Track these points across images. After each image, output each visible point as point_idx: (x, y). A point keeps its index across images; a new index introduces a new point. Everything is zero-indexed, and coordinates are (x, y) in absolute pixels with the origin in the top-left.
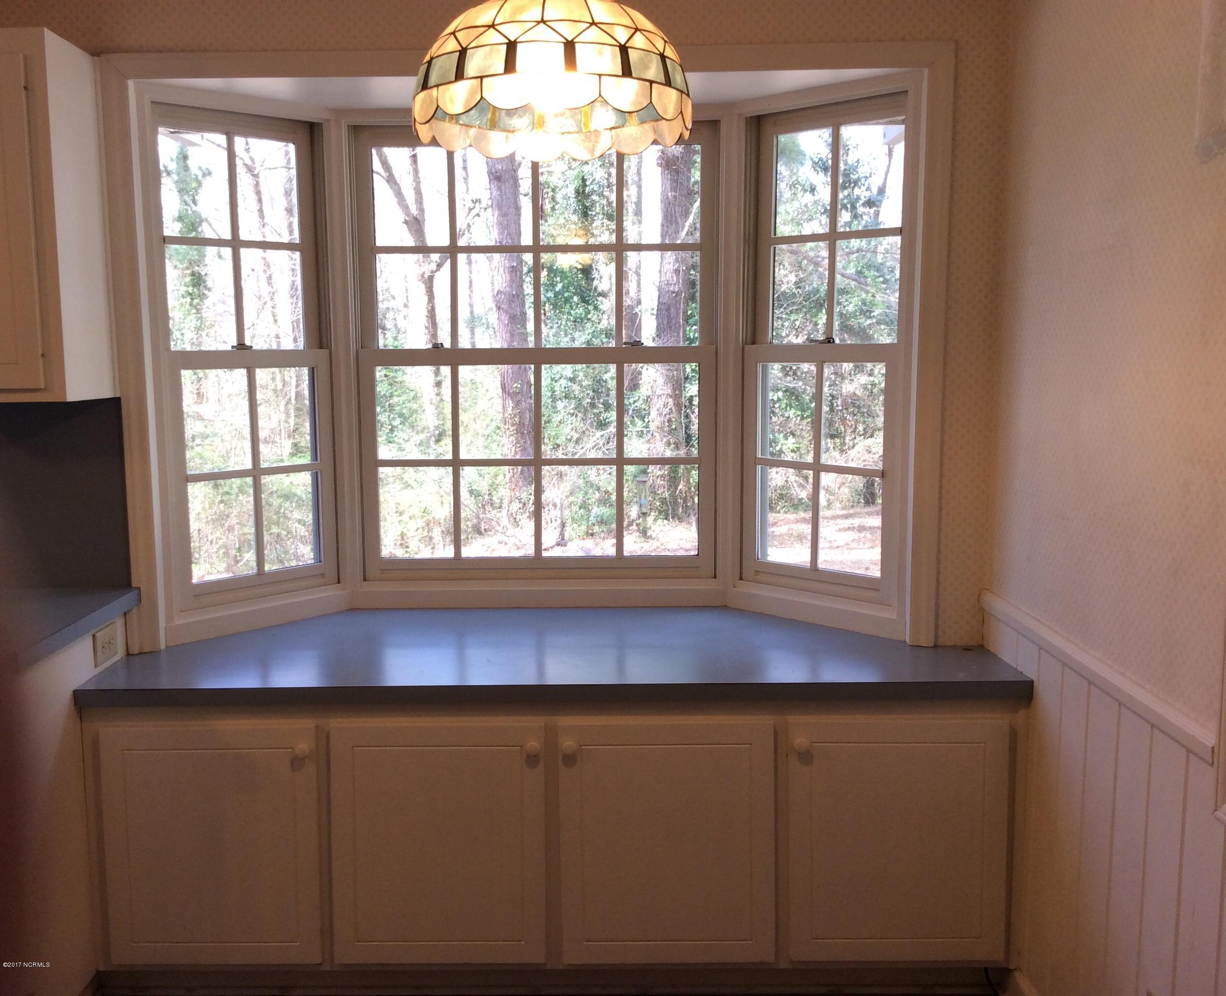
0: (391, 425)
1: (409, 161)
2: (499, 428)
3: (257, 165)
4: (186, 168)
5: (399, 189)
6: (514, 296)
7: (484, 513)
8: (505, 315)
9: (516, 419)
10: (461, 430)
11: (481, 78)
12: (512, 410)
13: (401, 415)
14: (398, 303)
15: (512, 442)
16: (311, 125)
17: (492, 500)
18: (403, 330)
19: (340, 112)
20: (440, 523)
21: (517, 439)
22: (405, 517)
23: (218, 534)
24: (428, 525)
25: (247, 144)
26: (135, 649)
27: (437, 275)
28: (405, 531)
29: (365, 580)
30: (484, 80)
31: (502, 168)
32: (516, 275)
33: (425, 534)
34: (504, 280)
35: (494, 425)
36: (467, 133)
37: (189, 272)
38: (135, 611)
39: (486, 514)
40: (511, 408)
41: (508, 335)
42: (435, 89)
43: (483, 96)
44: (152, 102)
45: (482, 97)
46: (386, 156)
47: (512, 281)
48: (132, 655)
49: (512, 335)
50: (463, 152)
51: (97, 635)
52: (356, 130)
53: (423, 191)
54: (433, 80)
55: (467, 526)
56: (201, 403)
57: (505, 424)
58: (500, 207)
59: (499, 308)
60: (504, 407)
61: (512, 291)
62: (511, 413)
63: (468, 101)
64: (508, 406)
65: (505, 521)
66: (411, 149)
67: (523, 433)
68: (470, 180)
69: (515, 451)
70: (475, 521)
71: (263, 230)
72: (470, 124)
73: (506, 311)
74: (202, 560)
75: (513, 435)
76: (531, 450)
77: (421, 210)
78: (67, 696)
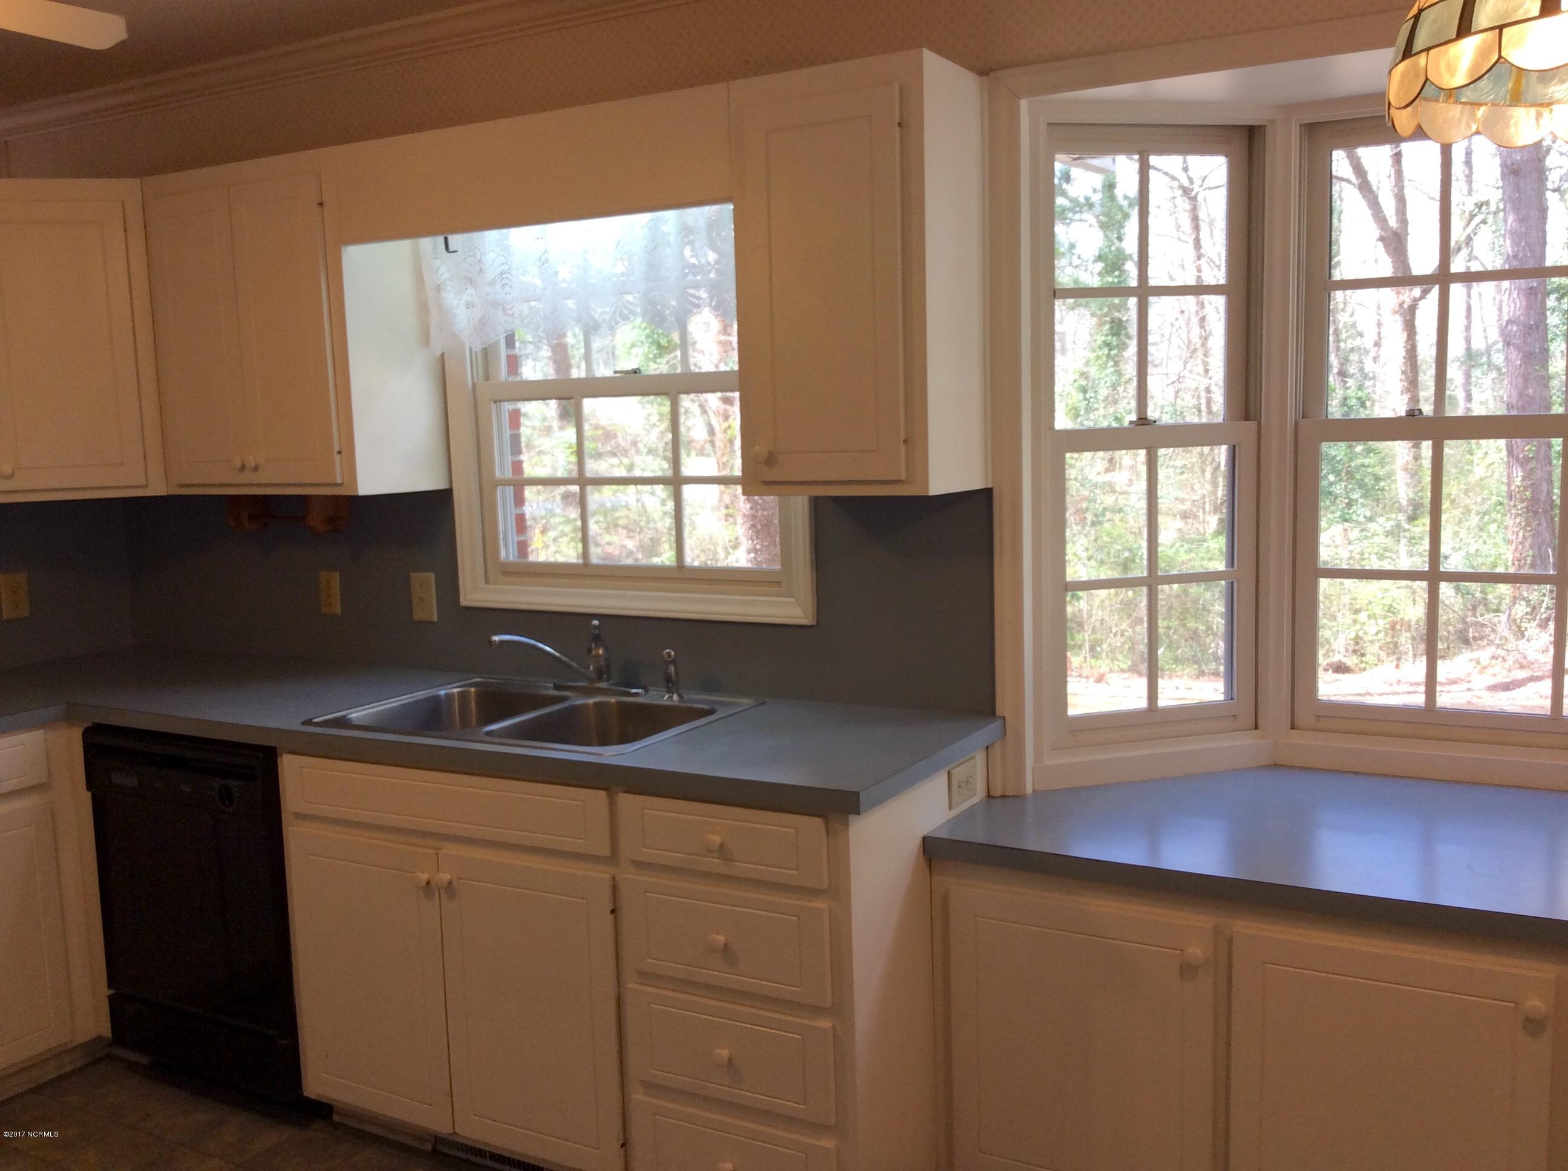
0: (1348, 497)
1: (1389, 162)
2: (1501, 504)
3: (1196, 187)
4: (1112, 198)
5: (1376, 197)
6: (1531, 327)
7: (1475, 615)
8: (1516, 353)
9: (1528, 493)
10: (1446, 505)
11: (1501, 28)
12: (1522, 481)
13: (1362, 485)
14: (1368, 342)
15: (1520, 524)
16: (1250, 130)
17: (1485, 599)
18: (1371, 375)
19: (1289, 108)
20: (1409, 626)
21: (1526, 520)
22: (1362, 617)
23: (1124, 626)
24: (1393, 628)
25: (1185, 162)
26: (997, 792)
27: (1422, 303)
28: (1361, 633)
29: (1293, 728)
30: (1505, 31)
31: (1522, 157)
32: (1536, 300)
33: (1389, 639)
34: (1518, 306)
35: (1494, 499)
36: (1473, 115)
37: (1108, 319)
38: (997, 746)
39: (1476, 617)
40: (1520, 478)
41: (1520, 380)
42: (1424, 55)
43: (1503, 54)
44: (1049, 124)
45: (1500, 57)
46: (1360, 158)
47: (1529, 307)
48: (993, 797)
49: (1526, 380)
50: (1465, 143)
51: (953, 771)
52: (1311, 129)
53: (1407, 197)
54: (1419, 43)
55: (1448, 632)
56: (1113, 470)
57: (1511, 500)
58: (1516, 209)
59: (1507, 344)
60: (1509, 477)
61: (1529, 320)
62: (1519, 484)
63: (1476, 65)
64: (1515, 475)
65: (1503, 629)
66: (1393, 146)
67: (1536, 513)
68: (1475, 177)
69: (1523, 536)
70: (1460, 626)
71: (1198, 262)
72: (1478, 101)
73: (1518, 348)
74: (1104, 655)
75: (1521, 515)
76: (1547, 535)
77: (1403, 221)
78: (916, 843)
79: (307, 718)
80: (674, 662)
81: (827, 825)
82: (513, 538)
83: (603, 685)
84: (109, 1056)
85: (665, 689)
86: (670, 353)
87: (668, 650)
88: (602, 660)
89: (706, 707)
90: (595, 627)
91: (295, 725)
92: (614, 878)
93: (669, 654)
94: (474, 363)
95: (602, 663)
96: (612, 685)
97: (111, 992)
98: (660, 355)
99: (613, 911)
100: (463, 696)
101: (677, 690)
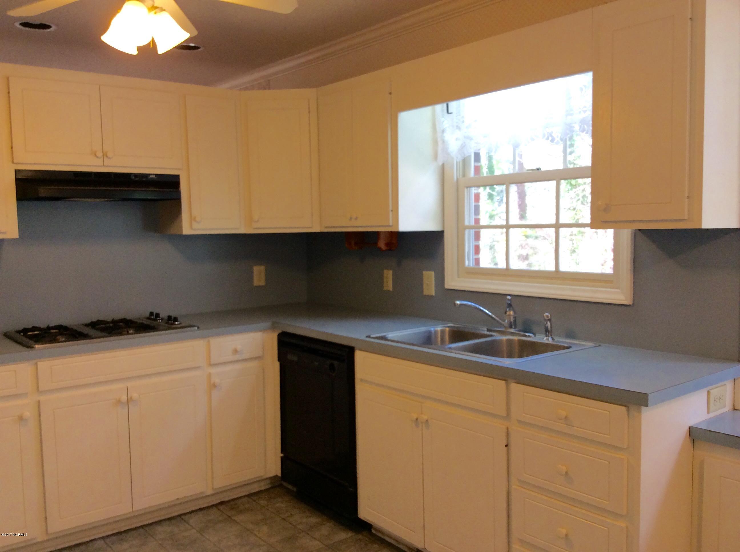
48: (736, 410)
51: (711, 391)
78: (686, 429)
79: (368, 334)
80: (550, 320)
81: (628, 411)
82: (472, 257)
83: (512, 330)
84: (280, 486)
85: (545, 335)
86: (576, 188)
87: (547, 314)
88: (512, 318)
89: (566, 345)
90: (508, 300)
91: (363, 338)
92: (507, 428)
93: (547, 317)
94: (458, 169)
95: (512, 320)
96: (517, 331)
97: (282, 455)
98: (571, 189)
99: (507, 446)
100: (443, 332)
101: (551, 335)
